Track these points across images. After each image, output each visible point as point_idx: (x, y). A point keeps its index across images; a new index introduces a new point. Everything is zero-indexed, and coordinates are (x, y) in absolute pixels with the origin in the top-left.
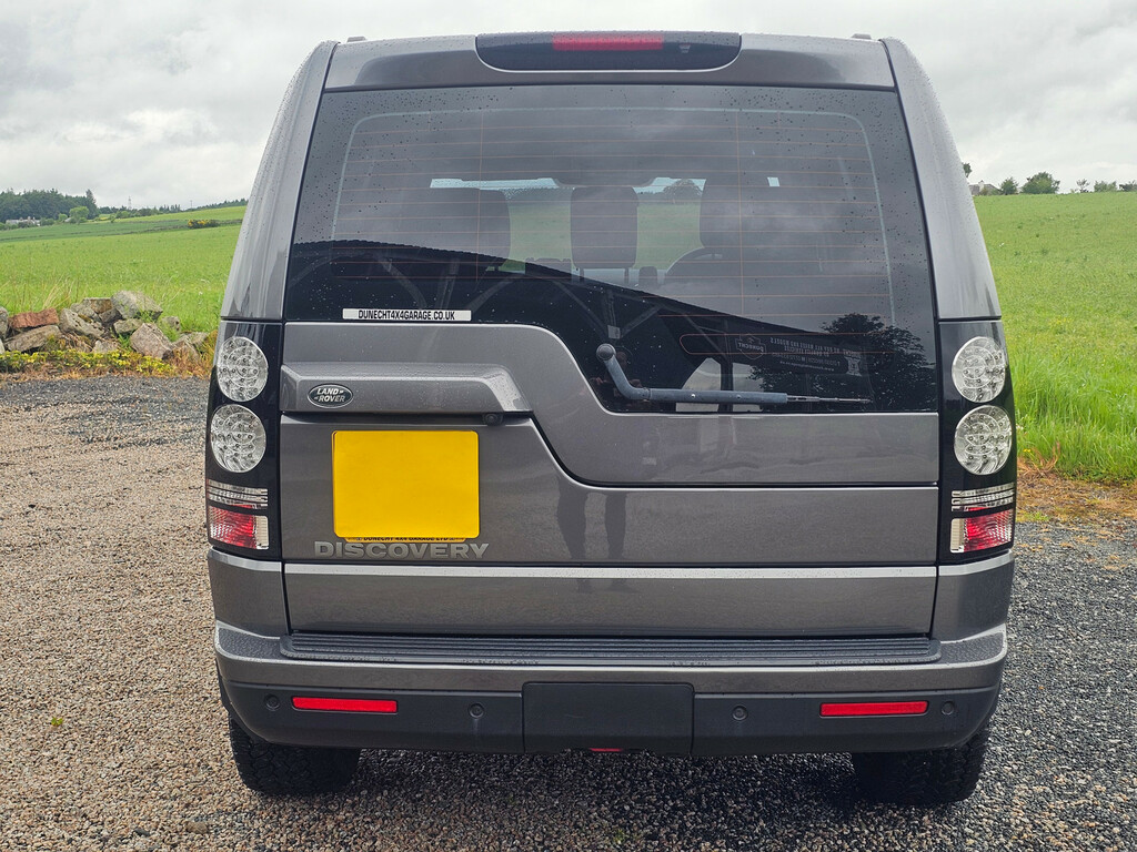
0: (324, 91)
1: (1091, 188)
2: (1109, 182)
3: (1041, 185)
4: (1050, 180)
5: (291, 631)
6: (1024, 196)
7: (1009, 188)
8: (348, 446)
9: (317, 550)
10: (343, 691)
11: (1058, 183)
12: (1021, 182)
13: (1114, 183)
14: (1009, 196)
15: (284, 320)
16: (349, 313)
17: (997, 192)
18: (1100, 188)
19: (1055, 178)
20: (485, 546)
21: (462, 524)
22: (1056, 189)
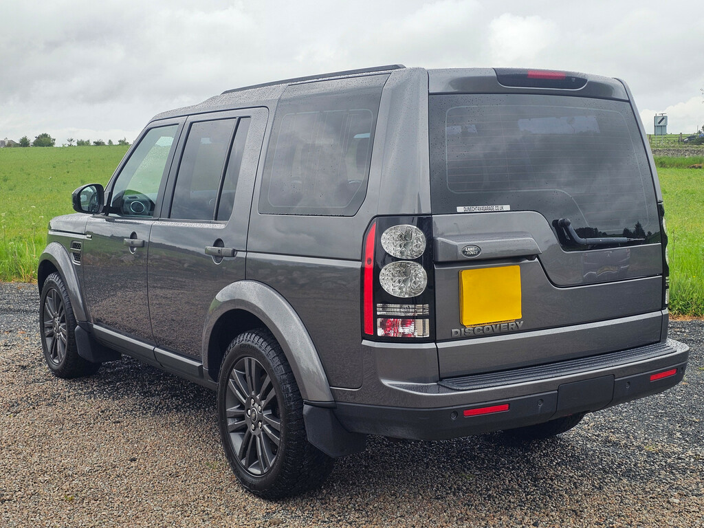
0: (429, 94)
1: (75, 144)
2: (85, 140)
3: (44, 141)
4: (50, 138)
5: (441, 379)
6: (34, 148)
7: (24, 143)
8: (469, 277)
9: (453, 333)
10: (487, 403)
11: (54, 140)
12: (32, 140)
13: (89, 141)
14: (26, 148)
15: (431, 215)
16: (460, 209)
17: (16, 145)
18: (81, 143)
19: (52, 137)
20: (522, 322)
21: (514, 313)
22: (54, 144)
